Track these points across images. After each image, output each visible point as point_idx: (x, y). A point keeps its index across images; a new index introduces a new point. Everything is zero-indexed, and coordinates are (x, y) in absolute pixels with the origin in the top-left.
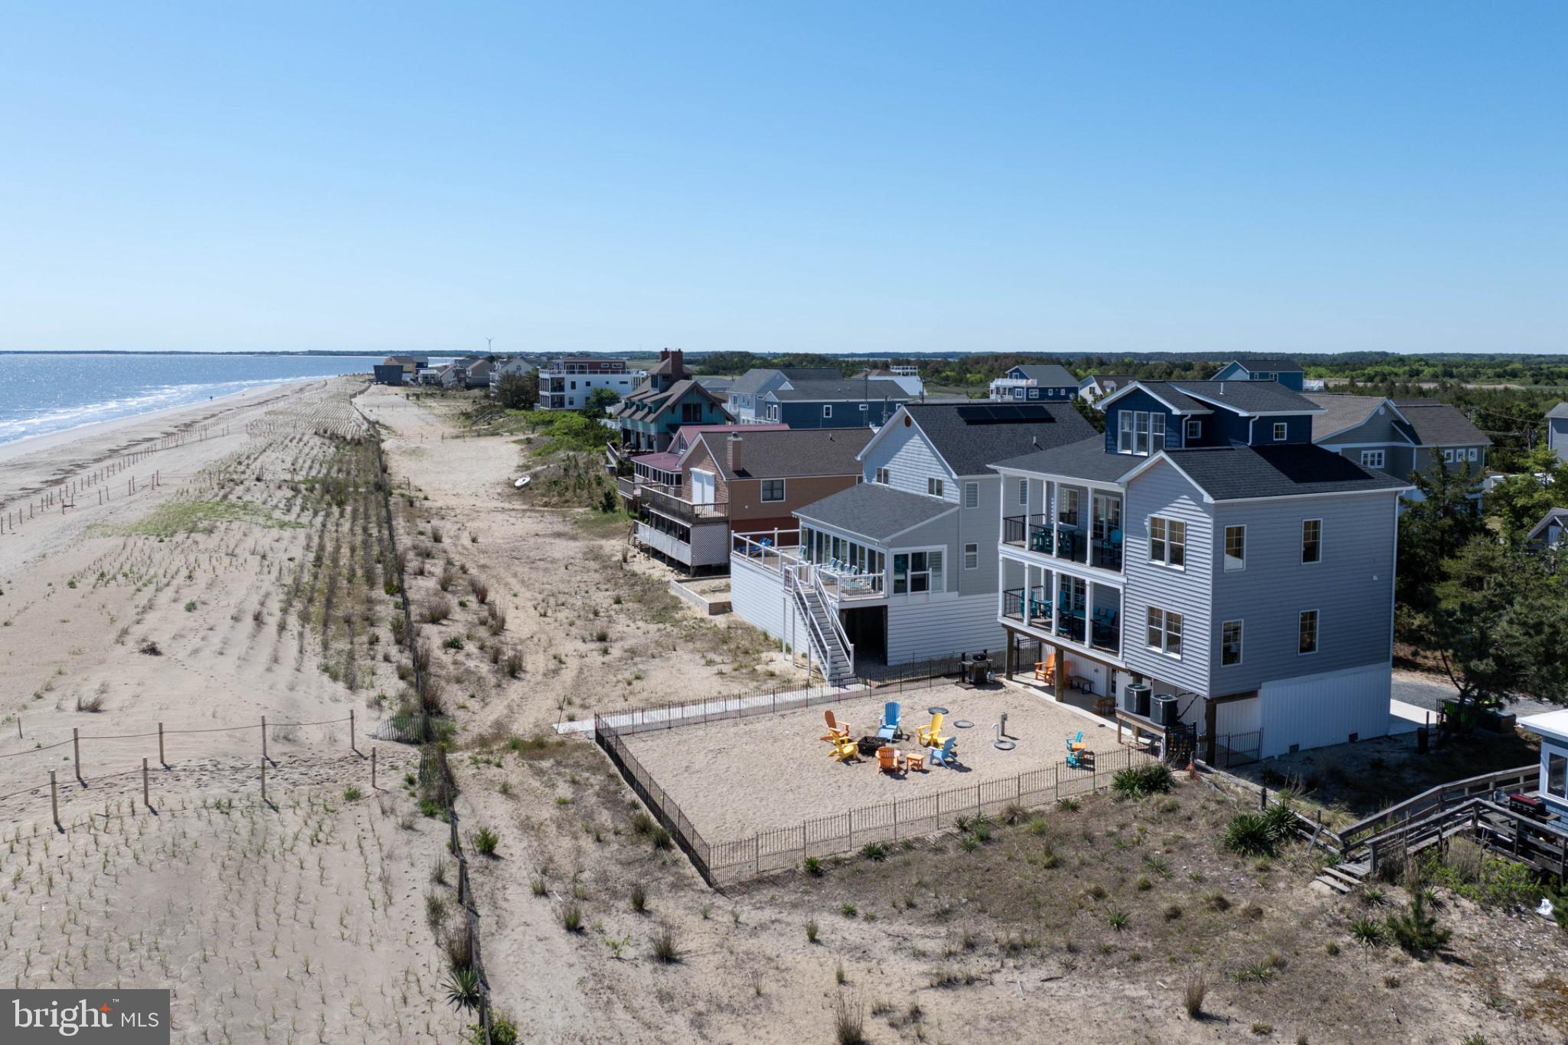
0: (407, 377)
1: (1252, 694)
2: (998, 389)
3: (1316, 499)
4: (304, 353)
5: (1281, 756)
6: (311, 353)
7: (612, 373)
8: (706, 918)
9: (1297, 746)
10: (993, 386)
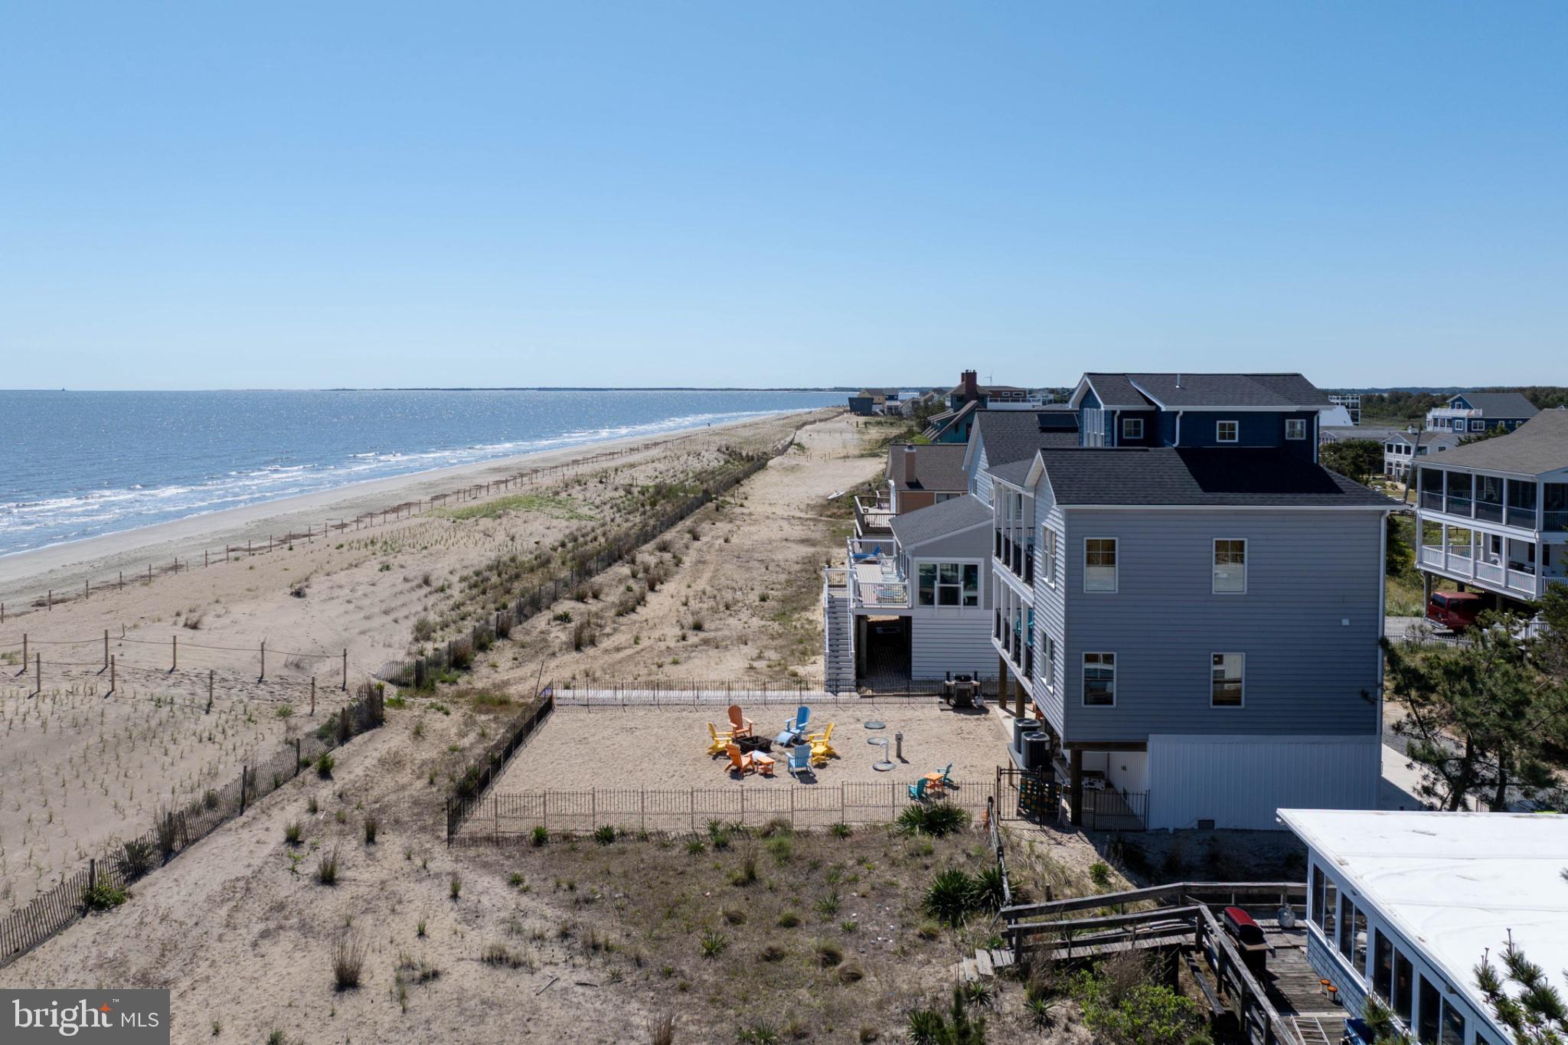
0: (876, 409)
1: (1140, 746)
2: (1436, 420)
3: (1237, 513)
4: (830, 390)
5: (1176, 830)
6: (836, 389)
7: (1013, 401)
8: (409, 858)
9: (1212, 822)
10: (1430, 416)
